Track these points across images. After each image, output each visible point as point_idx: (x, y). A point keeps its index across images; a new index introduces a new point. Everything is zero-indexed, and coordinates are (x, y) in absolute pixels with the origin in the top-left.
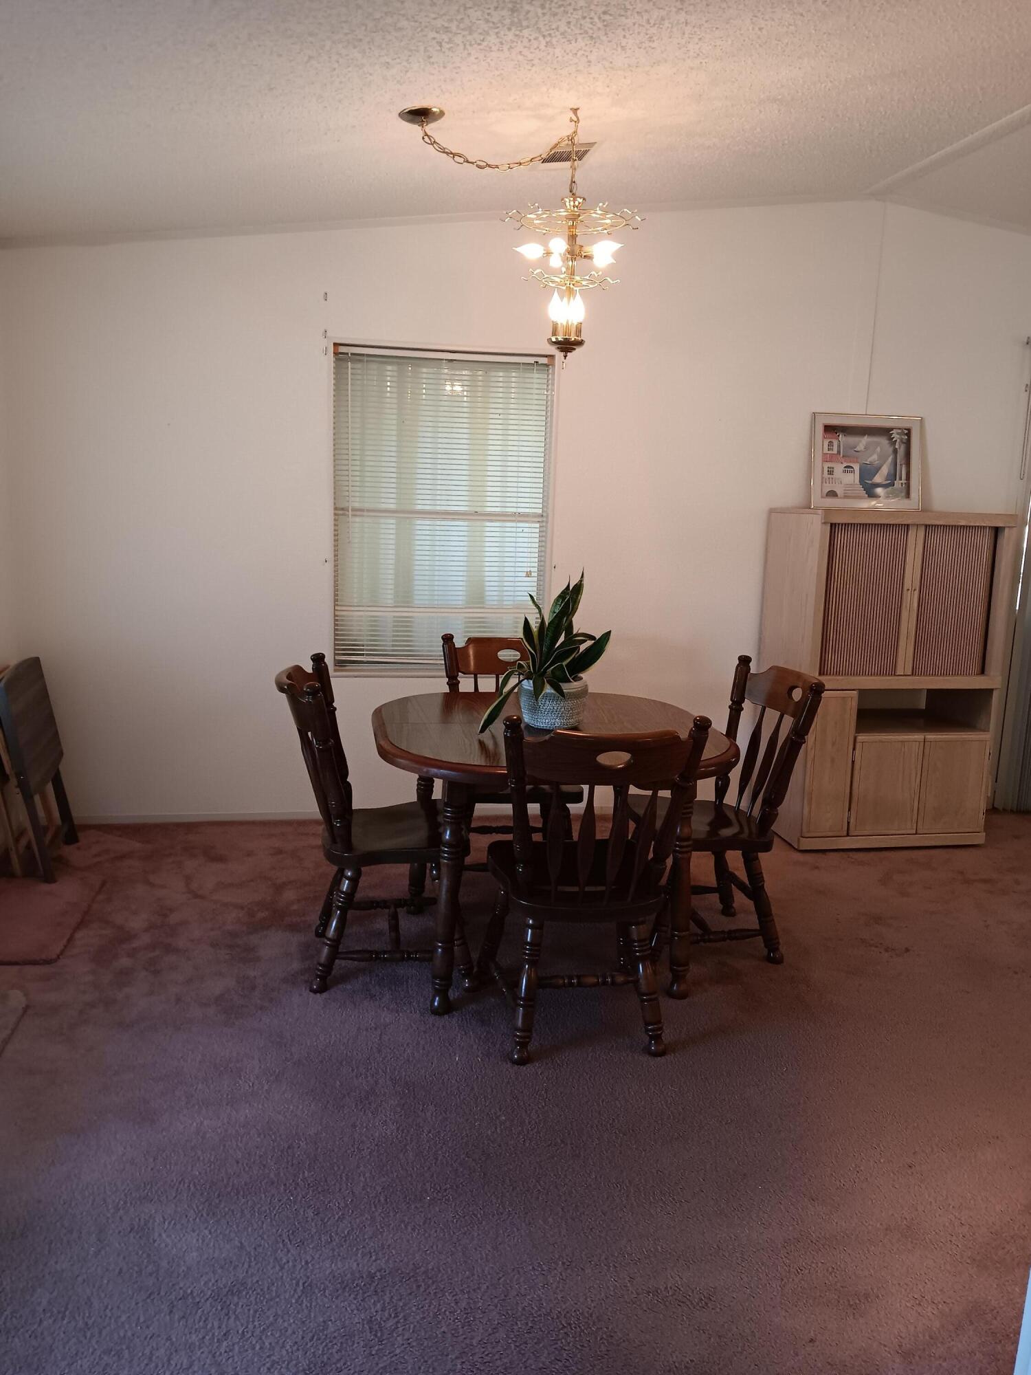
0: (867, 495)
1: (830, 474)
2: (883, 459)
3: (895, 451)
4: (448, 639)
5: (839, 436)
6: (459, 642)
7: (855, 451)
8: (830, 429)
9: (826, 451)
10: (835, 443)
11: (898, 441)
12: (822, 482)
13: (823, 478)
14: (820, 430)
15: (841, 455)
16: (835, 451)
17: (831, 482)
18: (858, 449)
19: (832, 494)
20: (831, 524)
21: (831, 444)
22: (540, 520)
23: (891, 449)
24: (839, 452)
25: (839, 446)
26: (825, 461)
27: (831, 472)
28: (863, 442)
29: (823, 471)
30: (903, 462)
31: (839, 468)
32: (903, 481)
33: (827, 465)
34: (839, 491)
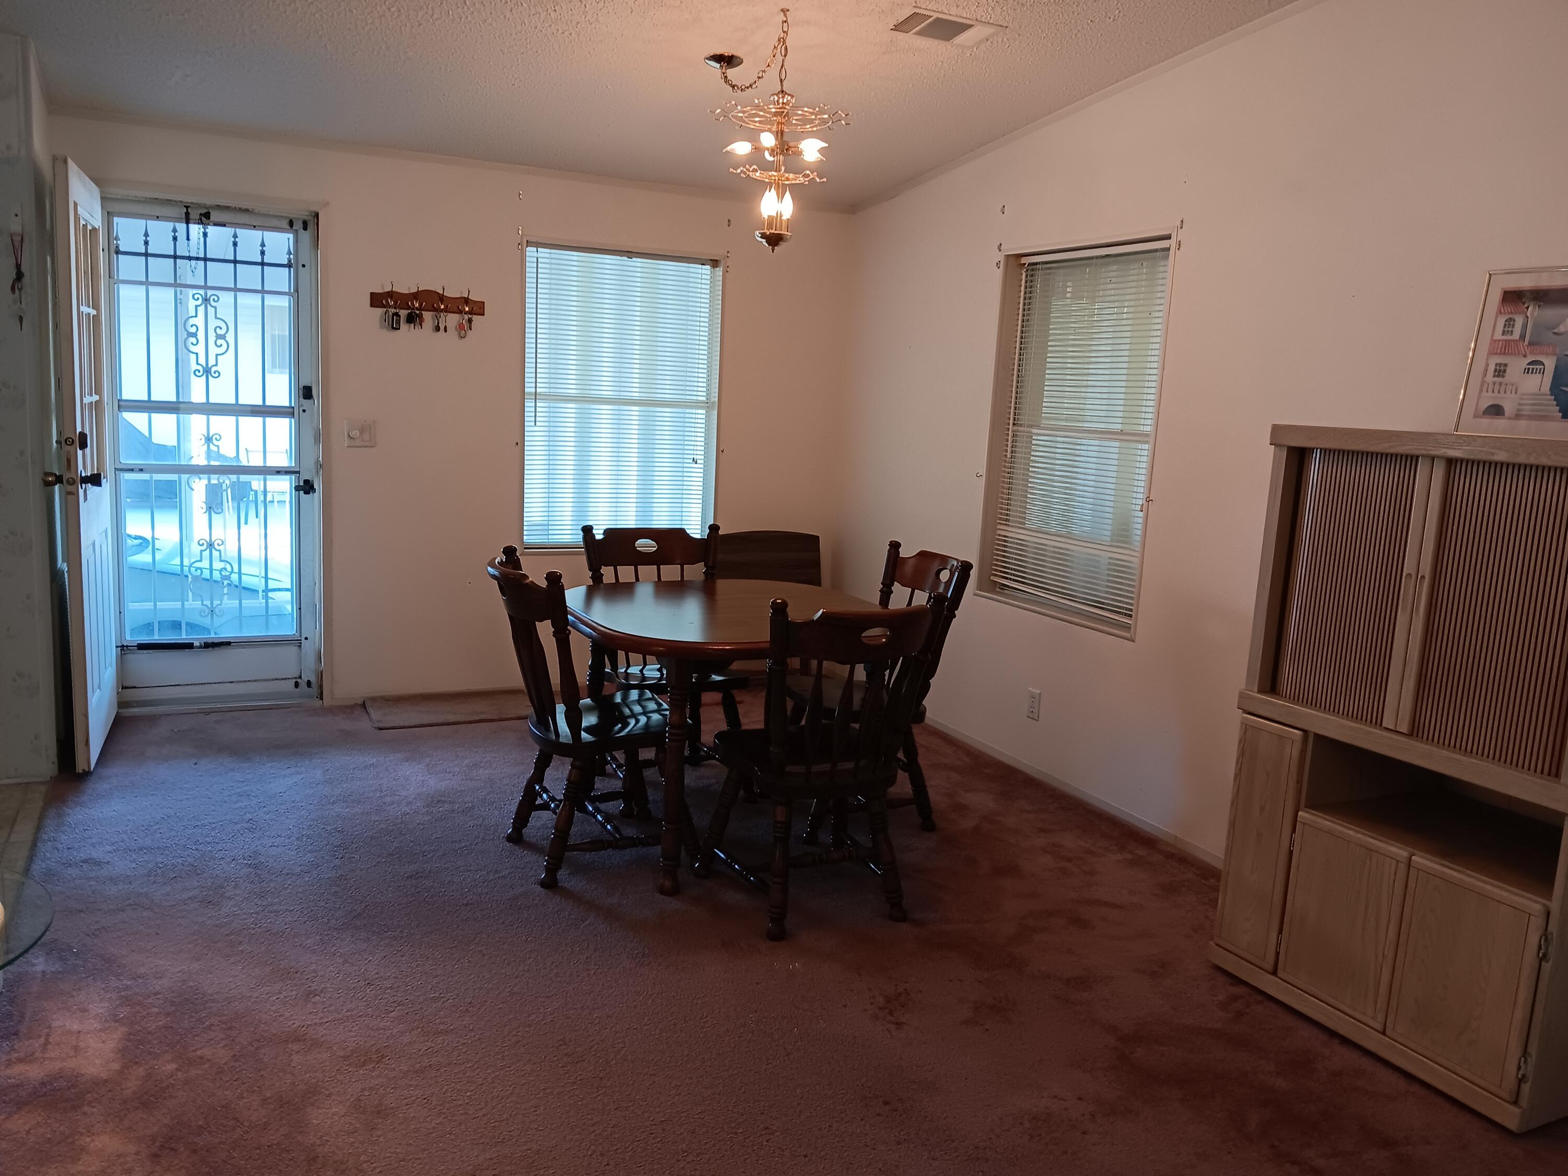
0: (1559, 414)
1: (1498, 376)
4: (895, 546)
5: (1527, 308)
6: (904, 553)
7: (1554, 333)
8: (1513, 298)
9: (1498, 336)
10: (1519, 321)
12: (1481, 391)
13: (1483, 382)
14: (1495, 300)
15: (1526, 343)
16: (1516, 335)
17: (1502, 391)
18: (1560, 329)
19: (1496, 411)
21: (1510, 323)
24: (1523, 337)
25: (1525, 326)
26: (1491, 353)
27: (1500, 371)
29: (1485, 371)
31: (1517, 365)
33: (1495, 361)
34: (1509, 408)
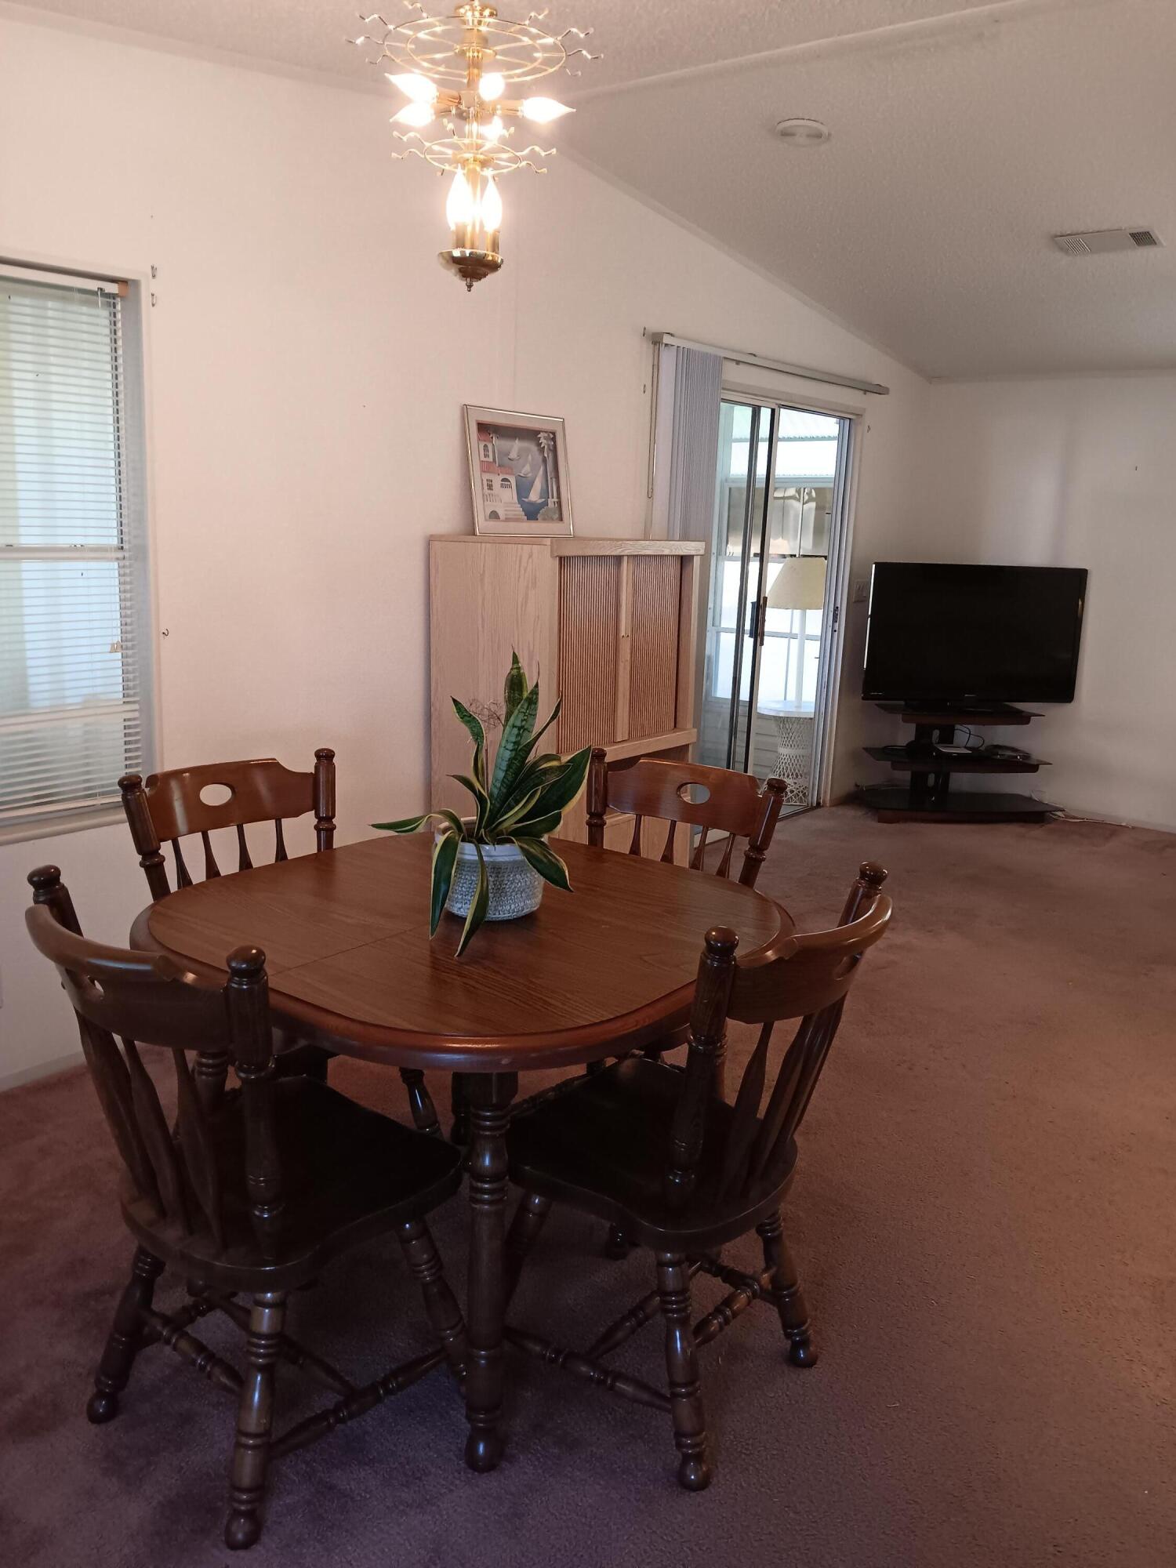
0: (526, 517)
1: (490, 489)
2: (534, 469)
3: (545, 460)
5: (492, 438)
7: (510, 459)
8: (484, 428)
9: (483, 458)
10: (489, 447)
11: (546, 447)
12: (484, 500)
13: (483, 494)
14: (474, 428)
15: (497, 464)
16: (491, 459)
17: (491, 500)
18: (511, 456)
20: (561, 558)
21: (485, 448)
22: (120, 555)
23: (540, 459)
24: (494, 460)
25: (493, 452)
26: (483, 470)
27: (490, 486)
28: (516, 446)
29: (483, 485)
30: (553, 476)
31: (497, 481)
32: (556, 500)
33: (486, 476)
34: (501, 514)
